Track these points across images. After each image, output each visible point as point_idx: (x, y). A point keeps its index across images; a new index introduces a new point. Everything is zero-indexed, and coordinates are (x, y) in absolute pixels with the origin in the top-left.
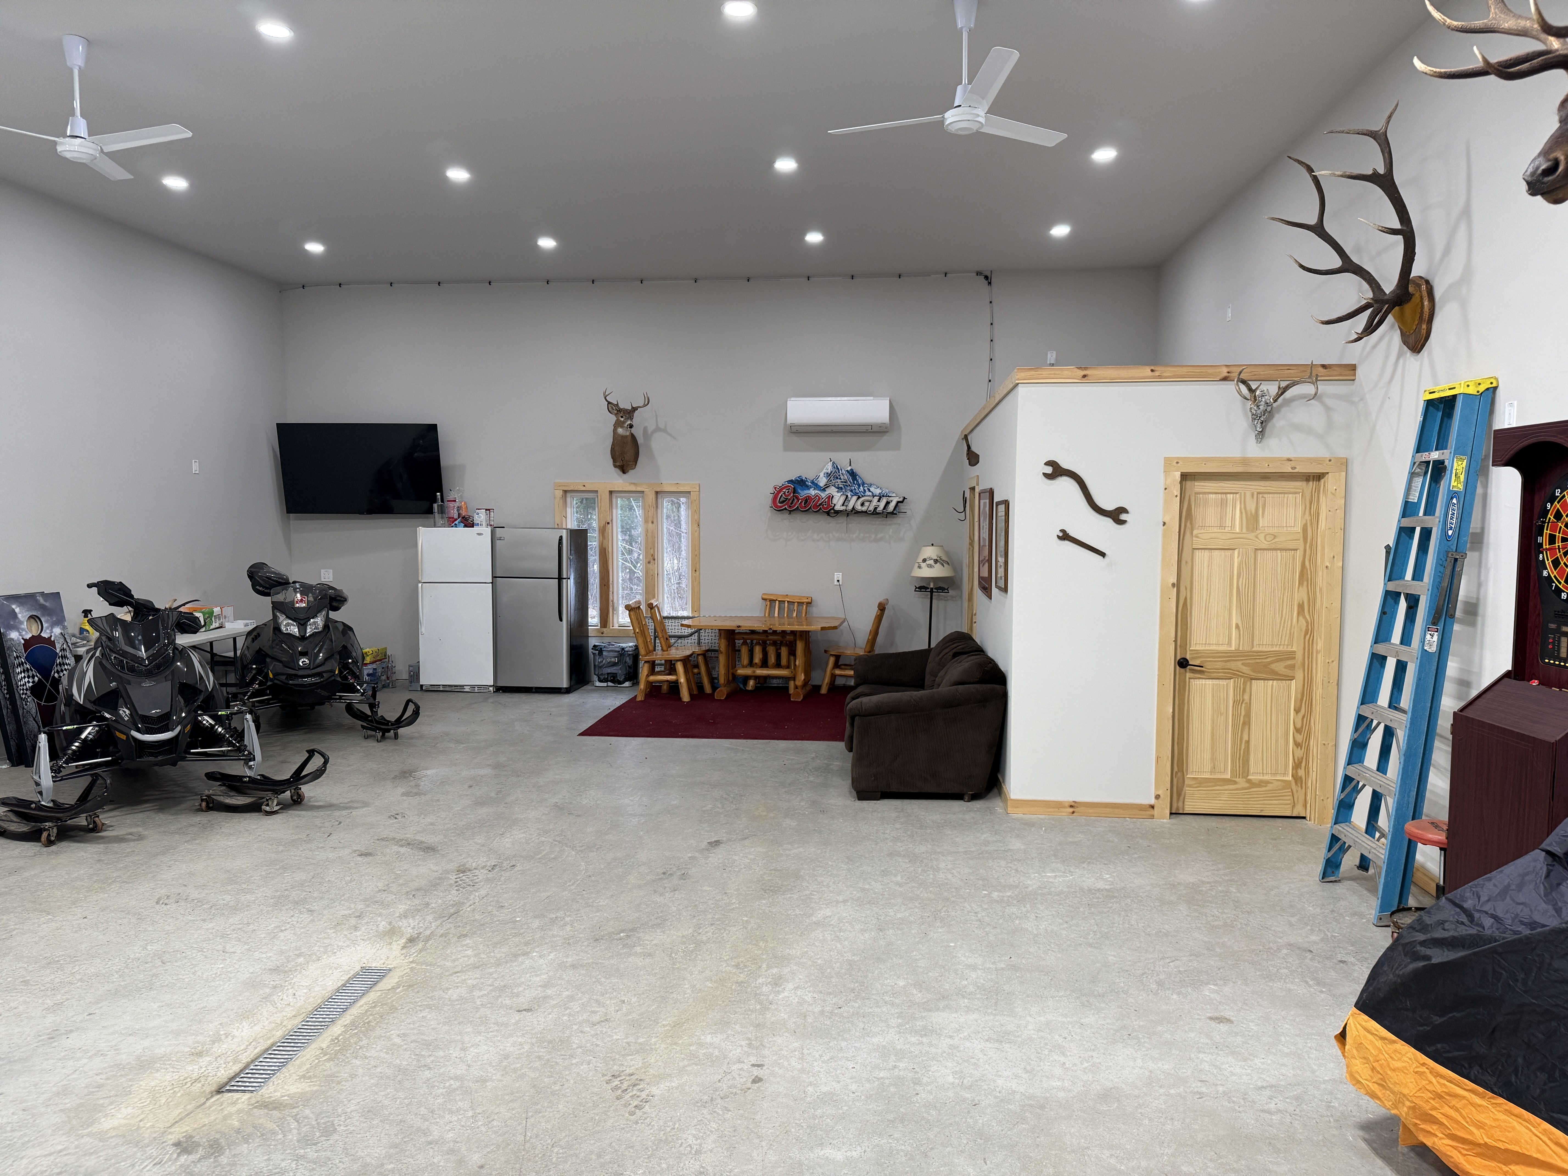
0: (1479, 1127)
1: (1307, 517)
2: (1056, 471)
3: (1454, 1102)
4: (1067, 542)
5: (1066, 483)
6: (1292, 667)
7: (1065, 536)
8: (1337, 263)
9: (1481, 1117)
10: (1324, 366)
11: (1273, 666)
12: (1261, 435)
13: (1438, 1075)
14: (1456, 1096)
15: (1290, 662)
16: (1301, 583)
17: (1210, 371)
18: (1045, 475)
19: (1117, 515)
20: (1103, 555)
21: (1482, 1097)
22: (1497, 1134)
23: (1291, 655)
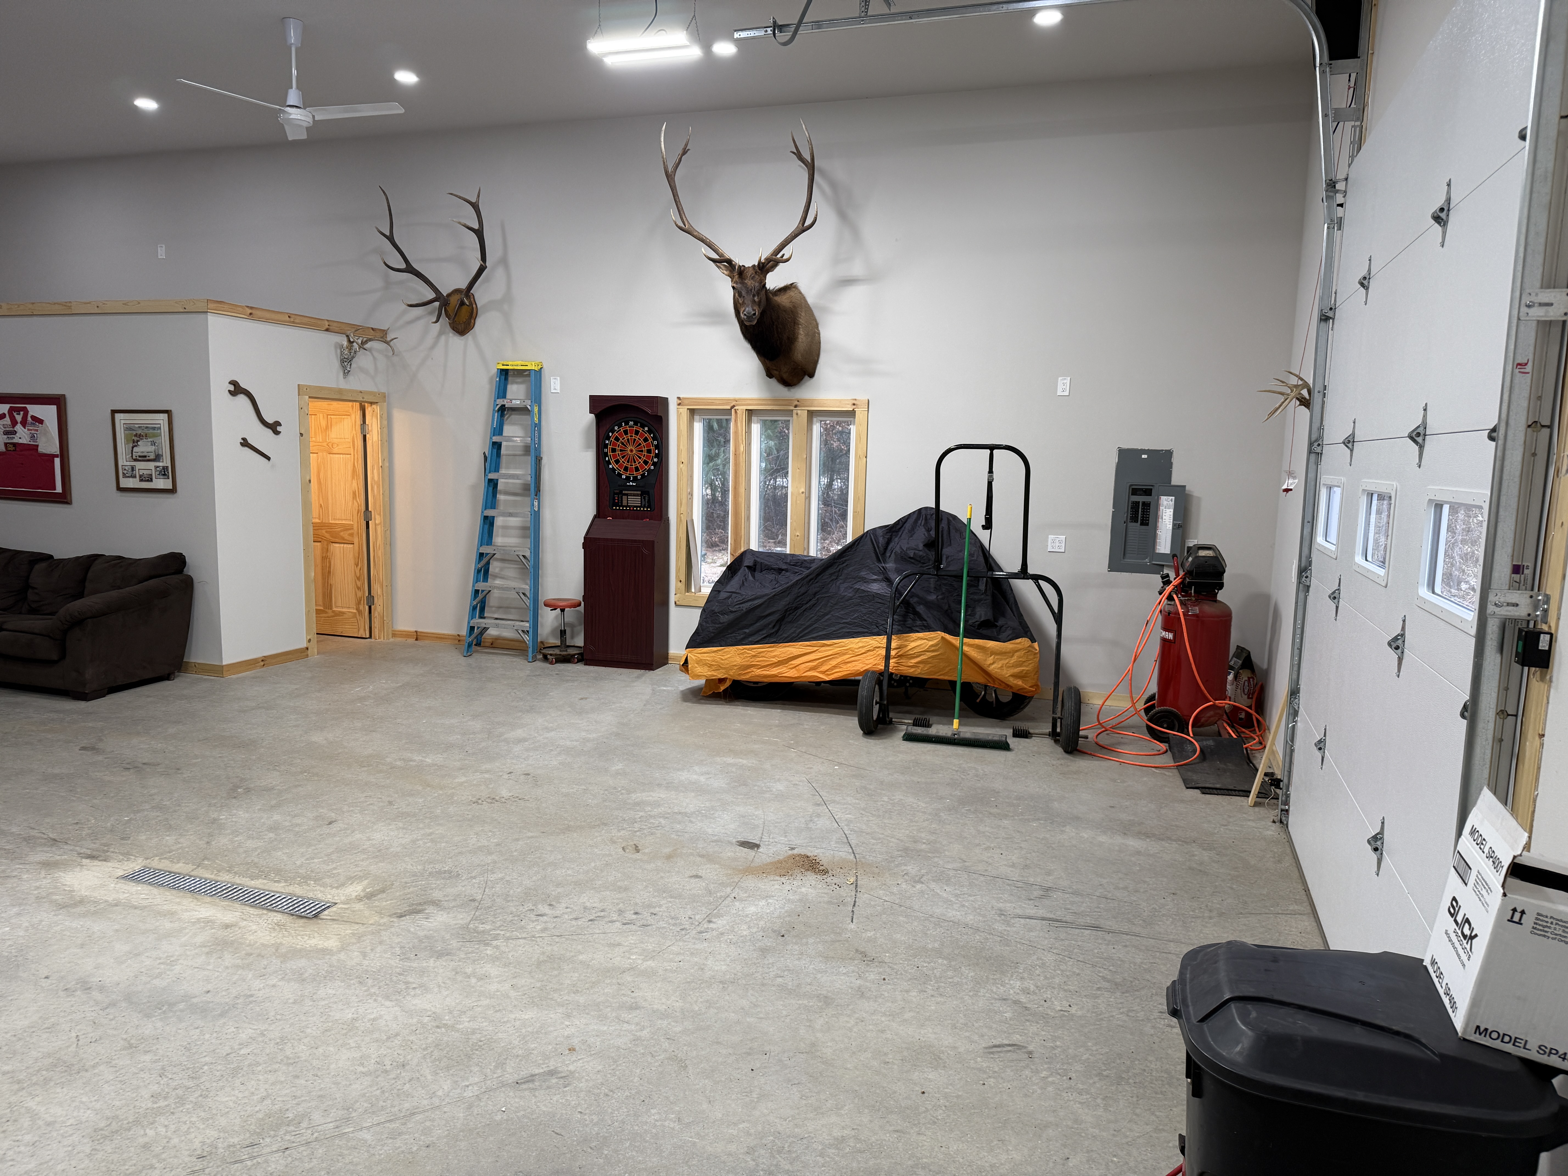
0: (774, 658)
1: (354, 432)
2: (237, 390)
3: (762, 654)
4: (246, 449)
5: (242, 399)
6: (352, 535)
7: (245, 443)
8: (403, 266)
9: (774, 654)
10: (372, 329)
11: (342, 534)
12: (346, 373)
13: (751, 649)
14: (762, 652)
15: (350, 532)
16: (353, 478)
17: (319, 322)
18: (230, 391)
19: (274, 427)
20: (268, 458)
21: (773, 647)
22: (782, 655)
23: (351, 527)
